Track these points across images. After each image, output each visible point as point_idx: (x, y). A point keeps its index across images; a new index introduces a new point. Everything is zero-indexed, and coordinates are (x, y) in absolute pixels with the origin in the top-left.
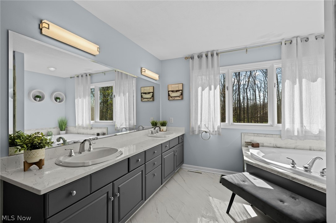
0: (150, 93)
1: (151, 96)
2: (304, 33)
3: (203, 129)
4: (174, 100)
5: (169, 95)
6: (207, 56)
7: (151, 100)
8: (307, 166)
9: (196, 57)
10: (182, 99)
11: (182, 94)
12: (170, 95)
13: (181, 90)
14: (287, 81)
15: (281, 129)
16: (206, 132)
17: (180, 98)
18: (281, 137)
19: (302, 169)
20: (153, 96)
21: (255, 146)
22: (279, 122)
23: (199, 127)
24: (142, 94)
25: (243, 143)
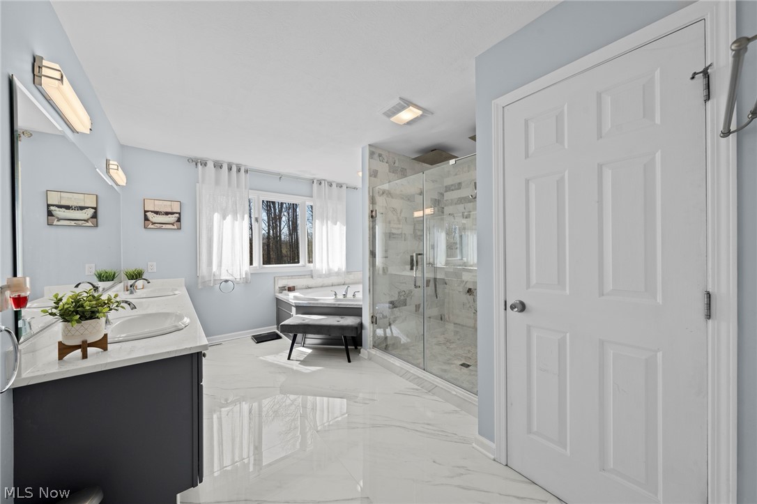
0: (88, 208)
1: (89, 216)
2: (330, 179)
3: (224, 277)
4: (160, 228)
5: (146, 219)
6: (230, 169)
7: (90, 224)
8: (344, 293)
9: (210, 165)
10: (179, 228)
11: (179, 220)
12: (150, 219)
13: (177, 213)
14: (317, 221)
15: (312, 268)
16: (226, 281)
17: (175, 227)
18: (312, 277)
19: (342, 297)
20: (95, 216)
21: (291, 289)
22: (310, 262)
23: (214, 275)
24: (52, 208)
25: (277, 288)
